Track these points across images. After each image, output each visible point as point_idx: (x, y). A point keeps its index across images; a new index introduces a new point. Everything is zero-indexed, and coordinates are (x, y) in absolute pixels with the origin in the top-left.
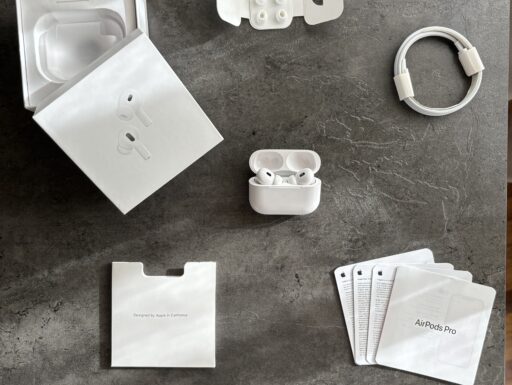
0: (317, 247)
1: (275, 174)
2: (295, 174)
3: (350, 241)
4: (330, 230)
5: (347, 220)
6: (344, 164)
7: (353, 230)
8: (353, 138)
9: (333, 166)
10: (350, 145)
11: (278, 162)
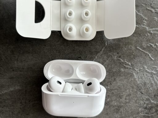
0: (120, 113)
1: (66, 82)
2: (83, 82)
3: (146, 108)
4: (130, 100)
5: (143, 91)
6: (141, 47)
7: (148, 100)
8: (148, 26)
9: (133, 48)
10: (146, 32)
11: (69, 72)
